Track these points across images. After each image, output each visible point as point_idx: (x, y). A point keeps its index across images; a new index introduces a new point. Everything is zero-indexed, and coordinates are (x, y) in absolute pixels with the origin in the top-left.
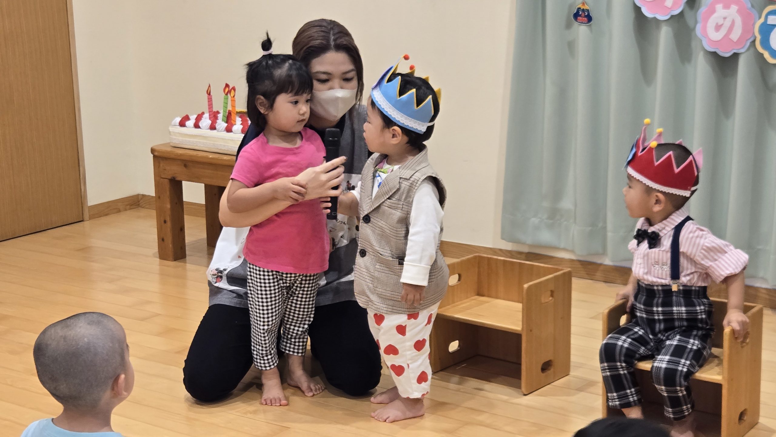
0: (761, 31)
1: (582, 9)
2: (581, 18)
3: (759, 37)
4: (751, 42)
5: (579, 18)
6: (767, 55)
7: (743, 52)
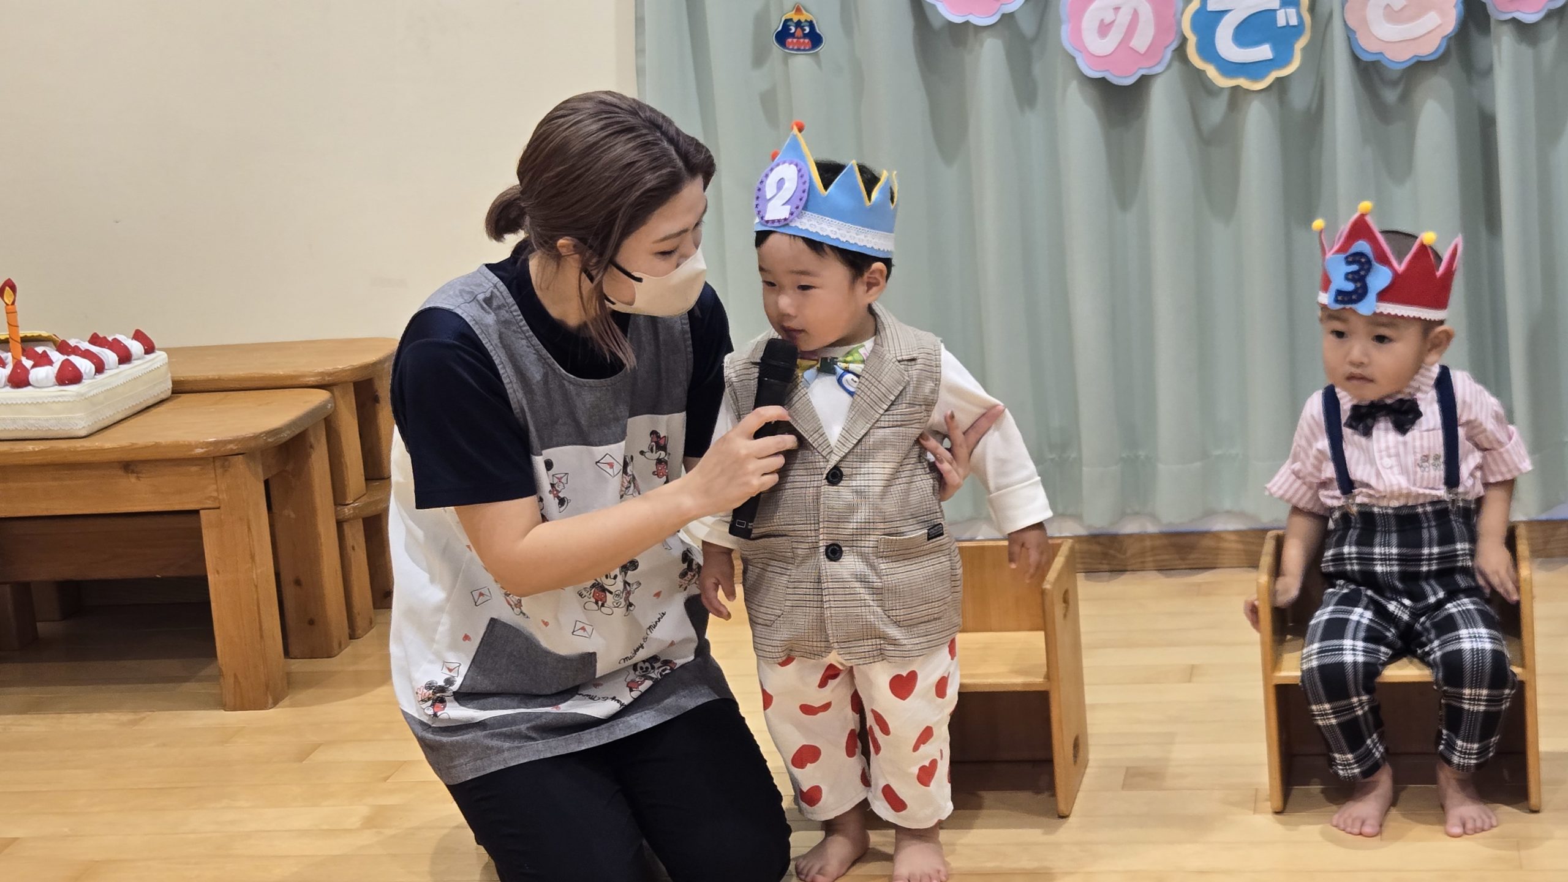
0: (1195, 26)
1: (795, 20)
2: (795, 40)
3: (1192, 40)
4: (1174, 51)
5: (790, 40)
6: (1212, 72)
7: (1160, 72)
